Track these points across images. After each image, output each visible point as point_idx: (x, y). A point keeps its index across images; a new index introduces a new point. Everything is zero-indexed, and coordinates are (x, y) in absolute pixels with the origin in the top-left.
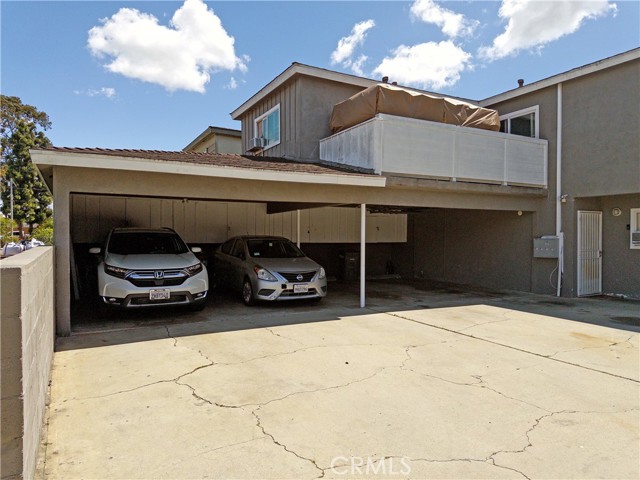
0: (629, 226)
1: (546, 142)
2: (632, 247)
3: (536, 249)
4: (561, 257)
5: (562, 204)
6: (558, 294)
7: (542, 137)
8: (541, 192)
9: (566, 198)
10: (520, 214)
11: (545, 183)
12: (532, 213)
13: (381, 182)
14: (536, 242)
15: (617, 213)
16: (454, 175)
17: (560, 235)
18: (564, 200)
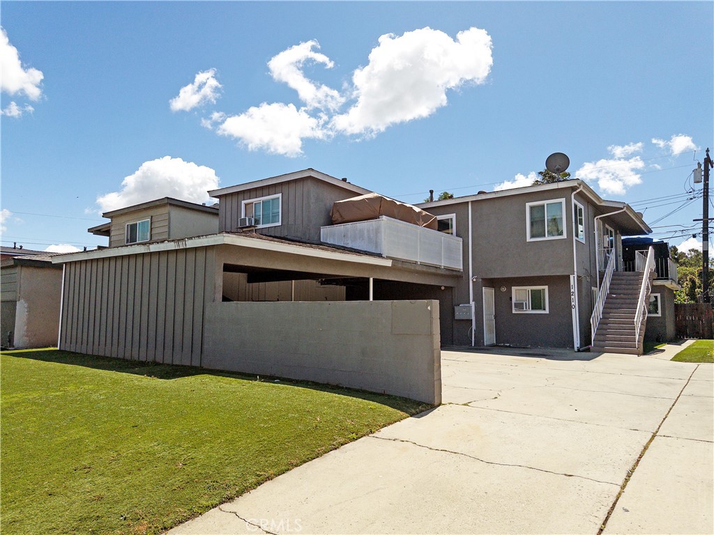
0: (511, 298)
1: (461, 239)
2: (514, 312)
3: (457, 313)
4: (473, 318)
5: (473, 282)
6: (473, 345)
7: (458, 235)
8: (458, 274)
9: (476, 278)
10: (443, 288)
11: (461, 268)
12: (452, 287)
13: (389, 263)
14: (456, 308)
15: (504, 289)
16: (419, 259)
17: (472, 304)
18: (475, 280)
